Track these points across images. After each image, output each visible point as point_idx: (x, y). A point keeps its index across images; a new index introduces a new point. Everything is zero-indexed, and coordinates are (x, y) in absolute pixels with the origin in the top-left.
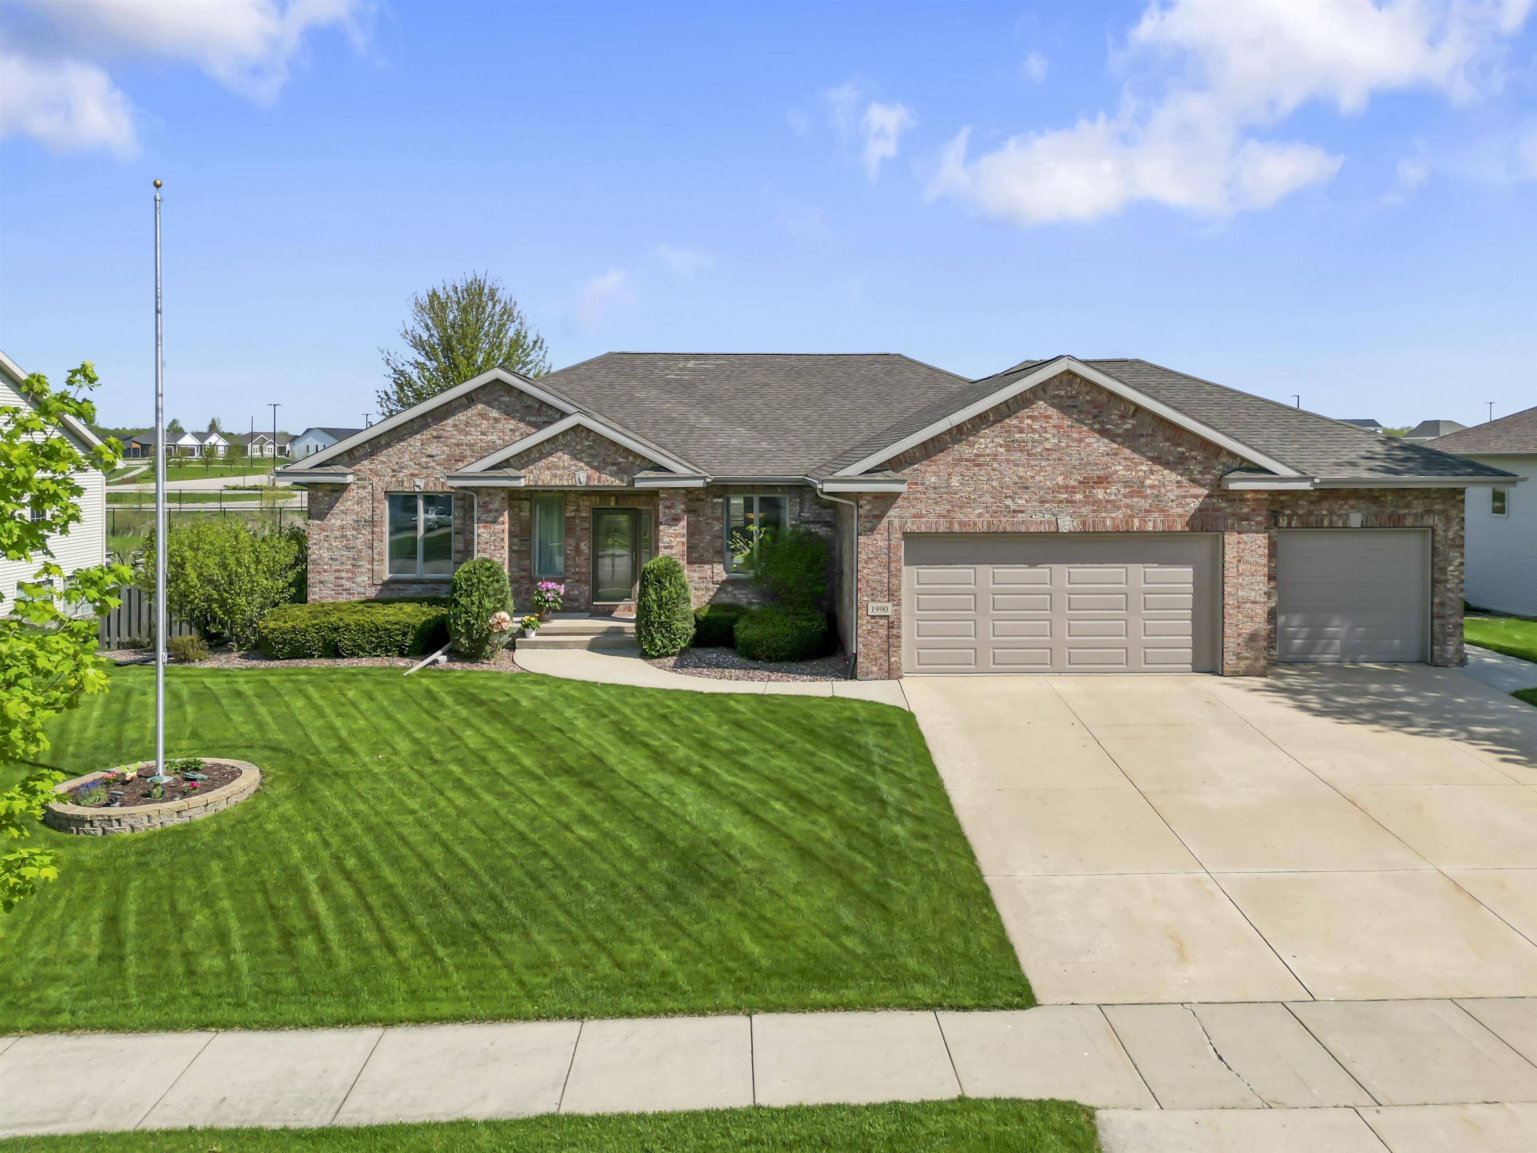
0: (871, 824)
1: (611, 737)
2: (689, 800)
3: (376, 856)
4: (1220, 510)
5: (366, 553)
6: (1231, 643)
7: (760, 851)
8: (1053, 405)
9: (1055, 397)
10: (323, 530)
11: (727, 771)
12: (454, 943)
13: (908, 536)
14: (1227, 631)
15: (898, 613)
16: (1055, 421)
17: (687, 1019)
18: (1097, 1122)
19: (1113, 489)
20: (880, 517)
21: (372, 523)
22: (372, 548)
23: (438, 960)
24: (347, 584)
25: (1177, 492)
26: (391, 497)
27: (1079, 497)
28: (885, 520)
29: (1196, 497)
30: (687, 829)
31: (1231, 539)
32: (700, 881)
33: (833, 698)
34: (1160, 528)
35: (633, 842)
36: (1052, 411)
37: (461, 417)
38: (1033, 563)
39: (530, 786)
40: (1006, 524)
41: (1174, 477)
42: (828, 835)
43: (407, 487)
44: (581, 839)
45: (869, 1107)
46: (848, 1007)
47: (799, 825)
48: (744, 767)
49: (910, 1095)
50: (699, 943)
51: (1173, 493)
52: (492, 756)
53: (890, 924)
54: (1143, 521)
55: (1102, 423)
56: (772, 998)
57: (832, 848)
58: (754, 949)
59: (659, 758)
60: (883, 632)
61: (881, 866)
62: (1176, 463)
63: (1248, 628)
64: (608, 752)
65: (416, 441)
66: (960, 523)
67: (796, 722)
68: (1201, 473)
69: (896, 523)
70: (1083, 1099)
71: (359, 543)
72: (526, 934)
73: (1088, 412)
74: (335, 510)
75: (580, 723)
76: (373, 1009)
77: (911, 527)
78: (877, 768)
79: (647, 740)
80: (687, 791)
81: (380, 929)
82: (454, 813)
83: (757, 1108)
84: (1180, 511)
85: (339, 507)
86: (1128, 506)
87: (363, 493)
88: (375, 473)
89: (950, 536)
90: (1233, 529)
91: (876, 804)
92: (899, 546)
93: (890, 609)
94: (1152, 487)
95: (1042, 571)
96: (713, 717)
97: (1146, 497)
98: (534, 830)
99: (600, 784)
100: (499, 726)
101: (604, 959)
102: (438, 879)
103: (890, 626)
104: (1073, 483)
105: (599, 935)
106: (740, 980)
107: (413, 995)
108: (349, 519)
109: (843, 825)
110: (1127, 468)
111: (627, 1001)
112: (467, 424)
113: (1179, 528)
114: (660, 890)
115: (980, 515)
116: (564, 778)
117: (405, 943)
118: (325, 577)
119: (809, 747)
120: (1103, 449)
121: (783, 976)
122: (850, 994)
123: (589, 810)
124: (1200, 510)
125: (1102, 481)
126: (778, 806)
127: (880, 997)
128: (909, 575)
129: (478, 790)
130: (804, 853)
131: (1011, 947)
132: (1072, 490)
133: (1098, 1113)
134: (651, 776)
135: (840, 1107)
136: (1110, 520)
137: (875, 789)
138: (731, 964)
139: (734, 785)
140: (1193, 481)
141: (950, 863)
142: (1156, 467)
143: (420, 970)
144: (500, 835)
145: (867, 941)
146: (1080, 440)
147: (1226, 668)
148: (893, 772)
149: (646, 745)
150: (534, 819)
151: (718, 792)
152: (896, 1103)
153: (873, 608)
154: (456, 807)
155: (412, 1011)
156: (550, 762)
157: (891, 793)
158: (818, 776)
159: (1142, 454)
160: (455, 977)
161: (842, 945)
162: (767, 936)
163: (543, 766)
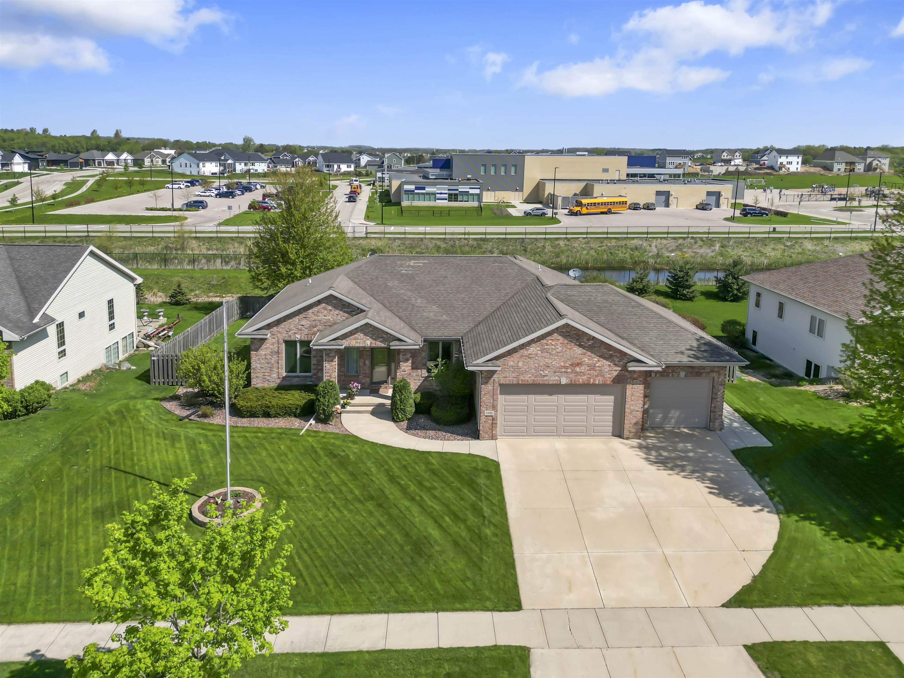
0: (479, 529)
1: (386, 479)
2: (416, 515)
3: (313, 543)
4: (626, 376)
5: (276, 365)
6: (627, 426)
7: (441, 542)
8: (560, 335)
9: (561, 332)
10: (257, 356)
11: (429, 499)
12: (346, 583)
13: (501, 385)
14: (626, 422)
15: (496, 414)
16: (561, 341)
17: (419, 614)
18: (531, 653)
19: (583, 368)
20: (490, 378)
21: (278, 353)
22: (278, 363)
23: (342, 589)
24: (268, 378)
25: (608, 369)
26: (286, 342)
27: (569, 370)
28: (492, 379)
29: (616, 371)
30: (416, 530)
31: (629, 387)
32: (421, 556)
33: (470, 455)
34: (601, 383)
35: (398, 537)
36: (560, 337)
37: (315, 309)
38: (551, 394)
39: (359, 506)
40: (540, 380)
41: (608, 363)
42: (464, 534)
43: (293, 338)
44: (380, 535)
45: (470, 648)
46: (466, 610)
47: (454, 529)
48: (435, 497)
49: (481, 645)
50: (422, 584)
51: (607, 369)
52: (344, 489)
53: (481, 576)
54: (594, 380)
55: (580, 342)
56: (444, 606)
57: (465, 540)
58: (438, 585)
59: (404, 490)
60: (490, 422)
61: (481, 550)
62: (609, 358)
63: (634, 421)
64: (385, 487)
65: (296, 319)
66: (522, 380)
67: (455, 471)
68: (618, 361)
69: (497, 380)
70: (528, 646)
71: (273, 361)
72: (367, 578)
73: (574, 338)
74: (262, 348)
75: (374, 470)
76: (327, 609)
77: (502, 381)
78: (483, 497)
79: (399, 480)
80: (415, 510)
81: (322, 576)
82: (335, 520)
83: (439, 648)
84: (609, 376)
85: (264, 346)
86: (588, 374)
87: (274, 340)
88: (279, 332)
89: (518, 385)
90: (630, 383)
91: (481, 518)
92: (497, 389)
93: (493, 413)
94: (599, 367)
95: (554, 397)
96: (423, 467)
97: (596, 371)
98: (364, 530)
99: (384, 505)
100: (344, 471)
101: (393, 590)
102: (336, 554)
103: (493, 419)
104: (567, 365)
105: (390, 580)
106: (434, 599)
107: (337, 603)
108: (268, 351)
109: (469, 529)
110: (589, 359)
111: (401, 607)
112: (318, 312)
113: (609, 383)
114: (409, 560)
115: (530, 377)
116: (371, 502)
117: (330, 581)
118: (258, 375)
119: (459, 485)
120: (580, 352)
121: (447, 598)
122: (467, 605)
123: (381, 519)
124: (617, 375)
125: (579, 364)
126: (447, 519)
127: (476, 606)
128: (502, 399)
129: (342, 508)
130: (456, 543)
131: (518, 586)
132: (567, 368)
133: (532, 650)
134: (402, 501)
135: (462, 648)
136: (581, 380)
137: (482, 509)
138: (432, 592)
139: (432, 507)
140: (615, 365)
141: (504, 548)
142: (601, 359)
143: (337, 593)
144: (353, 533)
145: (474, 584)
146: (571, 349)
147: (625, 436)
148: (489, 500)
149: (399, 484)
150: (363, 524)
151: (426, 511)
152: (477, 647)
153: (487, 413)
154: (335, 517)
155: (338, 610)
156: (365, 493)
157: (487, 512)
158: (462, 502)
159: (595, 354)
160: (348, 596)
161: (466, 585)
162: (443, 581)
163: (363, 495)
